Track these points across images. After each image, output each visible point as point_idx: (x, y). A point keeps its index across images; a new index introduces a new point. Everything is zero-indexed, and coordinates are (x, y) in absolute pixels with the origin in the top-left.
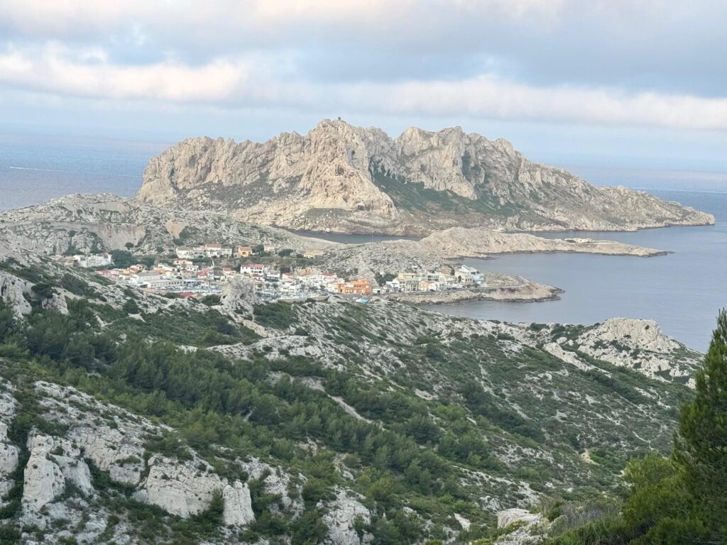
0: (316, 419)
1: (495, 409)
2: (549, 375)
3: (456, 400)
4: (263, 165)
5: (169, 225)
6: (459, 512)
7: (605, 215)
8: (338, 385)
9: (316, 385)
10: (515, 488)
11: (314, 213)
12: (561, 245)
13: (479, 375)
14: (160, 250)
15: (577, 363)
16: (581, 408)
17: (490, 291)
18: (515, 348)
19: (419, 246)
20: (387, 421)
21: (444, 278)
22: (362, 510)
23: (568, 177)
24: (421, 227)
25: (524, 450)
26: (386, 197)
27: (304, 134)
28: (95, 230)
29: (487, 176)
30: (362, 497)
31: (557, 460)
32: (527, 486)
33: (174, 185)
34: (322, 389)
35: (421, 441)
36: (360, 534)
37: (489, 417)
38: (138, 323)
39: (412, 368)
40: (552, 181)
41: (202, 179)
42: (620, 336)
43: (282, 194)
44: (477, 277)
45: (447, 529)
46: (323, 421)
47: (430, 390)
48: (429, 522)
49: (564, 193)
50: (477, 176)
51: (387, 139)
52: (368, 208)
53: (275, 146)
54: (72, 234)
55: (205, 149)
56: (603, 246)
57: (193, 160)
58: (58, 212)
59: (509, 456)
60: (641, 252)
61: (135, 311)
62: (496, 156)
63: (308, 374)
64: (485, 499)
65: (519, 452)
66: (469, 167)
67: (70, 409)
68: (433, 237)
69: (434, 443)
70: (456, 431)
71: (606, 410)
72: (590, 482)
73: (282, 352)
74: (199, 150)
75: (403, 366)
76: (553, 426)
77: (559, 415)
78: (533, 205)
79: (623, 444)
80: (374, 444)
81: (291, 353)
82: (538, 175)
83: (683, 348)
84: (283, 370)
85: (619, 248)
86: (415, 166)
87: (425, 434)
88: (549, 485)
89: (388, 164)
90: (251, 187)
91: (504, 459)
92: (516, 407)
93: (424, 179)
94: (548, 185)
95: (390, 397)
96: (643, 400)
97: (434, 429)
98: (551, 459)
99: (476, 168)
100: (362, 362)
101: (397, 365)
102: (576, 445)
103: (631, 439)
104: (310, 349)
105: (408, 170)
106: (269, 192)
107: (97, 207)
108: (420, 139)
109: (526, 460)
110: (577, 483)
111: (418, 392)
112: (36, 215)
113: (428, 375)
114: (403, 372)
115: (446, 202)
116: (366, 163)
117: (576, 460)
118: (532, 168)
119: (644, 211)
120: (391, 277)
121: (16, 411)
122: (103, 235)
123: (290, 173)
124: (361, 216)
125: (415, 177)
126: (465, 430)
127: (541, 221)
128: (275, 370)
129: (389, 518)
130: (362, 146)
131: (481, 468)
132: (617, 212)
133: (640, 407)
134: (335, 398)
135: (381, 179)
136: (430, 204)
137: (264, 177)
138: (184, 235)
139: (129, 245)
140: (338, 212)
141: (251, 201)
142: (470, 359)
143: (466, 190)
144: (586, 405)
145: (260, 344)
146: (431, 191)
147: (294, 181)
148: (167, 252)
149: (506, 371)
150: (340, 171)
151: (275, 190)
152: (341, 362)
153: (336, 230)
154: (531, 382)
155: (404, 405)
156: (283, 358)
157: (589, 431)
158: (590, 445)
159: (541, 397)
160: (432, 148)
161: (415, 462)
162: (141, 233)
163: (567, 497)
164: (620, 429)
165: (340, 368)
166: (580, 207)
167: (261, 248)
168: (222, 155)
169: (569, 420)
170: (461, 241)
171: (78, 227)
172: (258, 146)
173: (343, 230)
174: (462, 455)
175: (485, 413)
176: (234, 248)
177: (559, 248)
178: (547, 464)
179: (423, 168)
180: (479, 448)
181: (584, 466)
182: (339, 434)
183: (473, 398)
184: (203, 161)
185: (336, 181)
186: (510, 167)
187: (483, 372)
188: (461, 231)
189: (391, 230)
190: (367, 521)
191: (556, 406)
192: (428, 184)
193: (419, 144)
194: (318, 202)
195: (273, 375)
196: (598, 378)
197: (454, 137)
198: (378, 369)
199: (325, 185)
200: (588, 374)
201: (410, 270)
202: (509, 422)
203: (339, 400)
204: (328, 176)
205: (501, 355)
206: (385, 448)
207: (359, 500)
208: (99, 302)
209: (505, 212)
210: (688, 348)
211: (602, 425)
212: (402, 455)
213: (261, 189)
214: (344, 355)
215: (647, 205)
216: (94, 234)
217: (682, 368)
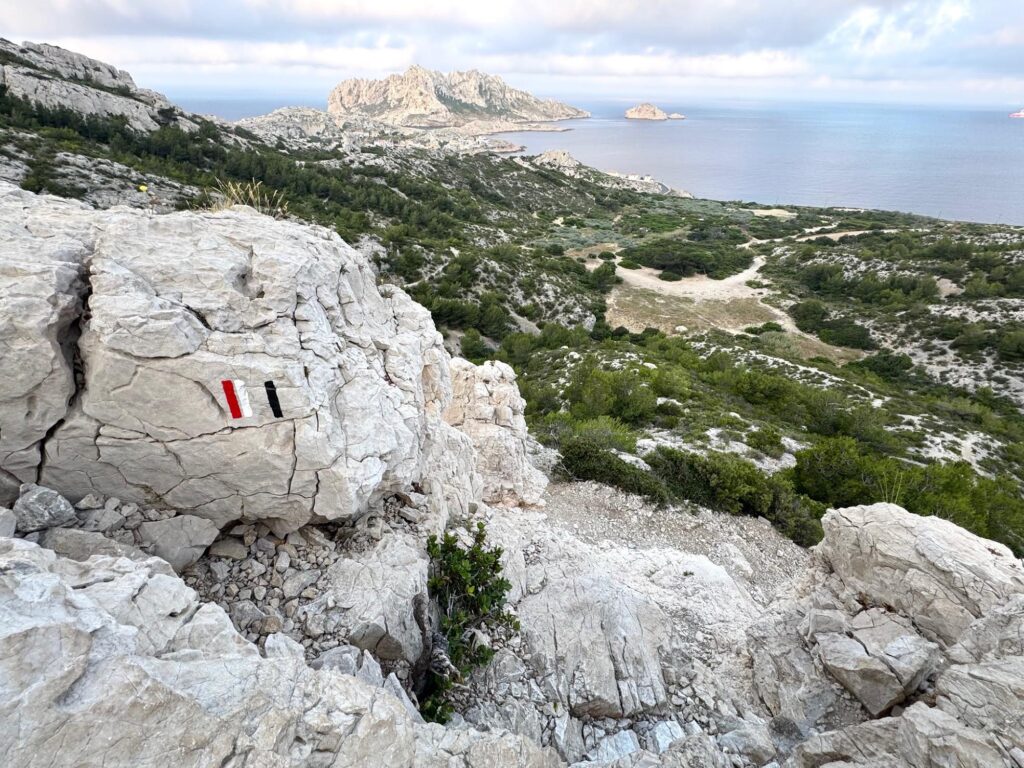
0: (373, 198)
1: (487, 192)
2: (516, 173)
3: (465, 188)
4: (385, 92)
5: (336, 122)
6: (454, 246)
7: (545, 114)
8: (394, 181)
9: (381, 181)
10: (495, 233)
11: (412, 116)
12: (526, 127)
13: (479, 175)
14: (334, 135)
15: (530, 168)
16: (532, 190)
17: (492, 148)
18: (498, 160)
19: (460, 130)
20: (423, 200)
21: (471, 143)
22: (378, 248)
23: (527, 95)
24: (462, 122)
25: (502, 213)
26: (444, 107)
27: (402, 74)
28: (300, 126)
29: (491, 95)
30: (381, 239)
31: (519, 217)
32: (502, 231)
33: (343, 105)
34: (385, 184)
35: (444, 210)
36: (379, 265)
37: (483, 196)
38: (285, 154)
39: (441, 172)
40: (520, 97)
41: (356, 102)
42: (551, 160)
43: (395, 107)
44: (486, 142)
45: (443, 258)
46: (378, 199)
47: (451, 183)
48: (432, 254)
49: (527, 103)
50: (486, 95)
51: (442, 77)
52: (436, 113)
53: (388, 82)
54: (288, 128)
55: (355, 85)
56: (543, 127)
57: (350, 92)
58: (279, 117)
59: (493, 216)
60: (560, 129)
61: (283, 148)
62: (495, 84)
63: (377, 175)
64: (477, 239)
65: (499, 214)
66: (482, 92)
67: (93, 176)
68: (467, 126)
69: (451, 211)
70: (463, 204)
71: (544, 190)
72: (537, 228)
73: (361, 163)
74: (352, 86)
75: (435, 170)
76: (518, 201)
77: (521, 194)
78: (512, 110)
79: (554, 207)
80: (410, 211)
81: (366, 163)
82: (514, 94)
83: (580, 164)
84: (361, 173)
85: (550, 127)
86: (457, 91)
87: (445, 206)
88: (514, 230)
89: (444, 90)
90: (380, 105)
91: (490, 218)
92: (498, 191)
93: (461, 97)
94: (518, 99)
95: (425, 186)
96: (563, 185)
97: (450, 203)
98: (516, 216)
99: (485, 91)
100: (411, 169)
101: (431, 170)
102: (530, 209)
103: (557, 205)
104: (377, 161)
105: (454, 93)
106: (389, 107)
107: (299, 114)
108: (458, 76)
109: (503, 218)
110: (530, 228)
111: (443, 185)
112: (268, 119)
113: (450, 176)
114: (435, 174)
115: (472, 109)
116: (433, 89)
117: (529, 217)
118: (511, 91)
119: (561, 112)
120: (445, 143)
121: (27, 176)
122: (304, 128)
123: (397, 96)
124: (433, 117)
125: (458, 97)
126: (469, 203)
127: (516, 117)
128: (357, 174)
129: (402, 252)
130: (430, 80)
131: (477, 223)
132: (549, 112)
133: (562, 188)
134: (393, 189)
135: (441, 97)
136: (465, 110)
137: (386, 99)
138: (345, 127)
139: (318, 133)
140: (422, 116)
141: (381, 113)
142: (473, 167)
143: (481, 103)
144: (535, 189)
145: (347, 160)
146: (465, 104)
147: (400, 100)
148: (337, 136)
149: (493, 172)
150: (421, 94)
151: (392, 106)
152: (397, 168)
153: (423, 125)
154: (506, 177)
155: (433, 190)
156: (362, 167)
157: (536, 202)
158: (537, 209)
159: (511, 185)
160: (464, 81)
161: (435, 220)
162: (323, 127)
163: (524, 236)
164: (552, 200)
165: (396, 171)
166: (533, 110)
167: (383, 132)
168: (364, 88)
169: (526, 196)
170: (479, 126)
171: (291, 125)
172: (381, 82)
173: (426, 125)
174: (466, 217)
175: (481, 194)
176: (370, 132)
177: (525, 129)
178: (514, 219)
179: (461, 92)
180: (476, 212)
181: (533, 220)
182: (386, 206)
183: (475, 187)
184: (355, 92)
185: (420, 99)
186: (501, 91)
187: (481, 173)
188: (480, 122)
189: (448, 124)
190: (383, 255)
191: (519, 190)
192: (464, 101)
193: (457, 79)
194: (413, 111)
195: (356, 177)
196: (541, 175)
197: (474, 75)
198: (420, 173)
199: (415, 101)
200: (536, 173)
201: (454, 139)
202: (495, 199)
203: (395, 190)
204: (415, 97)
205: (490, 164)
206: (415, 213)
207: (379, 242)
208: (259, 143)
209: (500, 113)
210: (584, 164)
211: (544, 199)
212: (426, 216)
213: (385, 106)
214: (400, 164)
215: (562, 109)
216: (299, 128)
217: (580, 174)
